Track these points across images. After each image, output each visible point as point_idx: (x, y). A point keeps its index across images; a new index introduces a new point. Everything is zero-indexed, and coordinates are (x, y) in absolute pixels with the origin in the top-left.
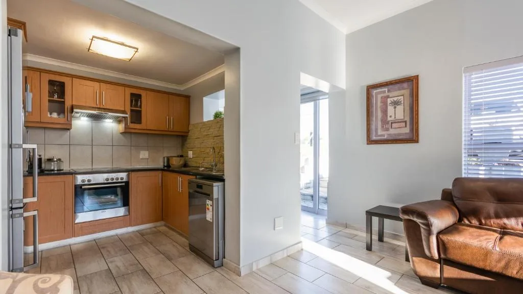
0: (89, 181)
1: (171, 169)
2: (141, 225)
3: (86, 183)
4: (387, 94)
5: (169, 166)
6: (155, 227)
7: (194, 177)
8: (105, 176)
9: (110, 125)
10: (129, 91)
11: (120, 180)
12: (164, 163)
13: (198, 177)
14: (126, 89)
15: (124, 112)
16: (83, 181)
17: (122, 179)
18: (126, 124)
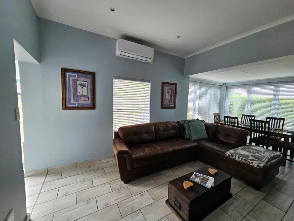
4: (76, 78)
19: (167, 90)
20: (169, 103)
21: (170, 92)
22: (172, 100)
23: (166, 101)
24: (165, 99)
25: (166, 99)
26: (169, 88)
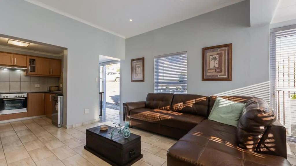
0: (7, 97)
1: (51, 92)
2: (33, 116)
3: (6, 98)
4: (136, 63)
5: (50, 91)
6: (41, 117)
7: (55, 95)
8: (15, 95)
9: (19, 72)
10: (28, 58)
11: (23, 97)
12: (48, 89)
13: (57, 94)
14: (27, 57)
15: (26, 67)
16: (4, 97)
17: (24, 96)
18: (27, 72)
19: (211, 57)
20: (216, 74)
21: (218, 58)
22: (223, 68)
23: (209, 71)
24: (208, 68)
25: (211, 69)
26: (216, 53)
